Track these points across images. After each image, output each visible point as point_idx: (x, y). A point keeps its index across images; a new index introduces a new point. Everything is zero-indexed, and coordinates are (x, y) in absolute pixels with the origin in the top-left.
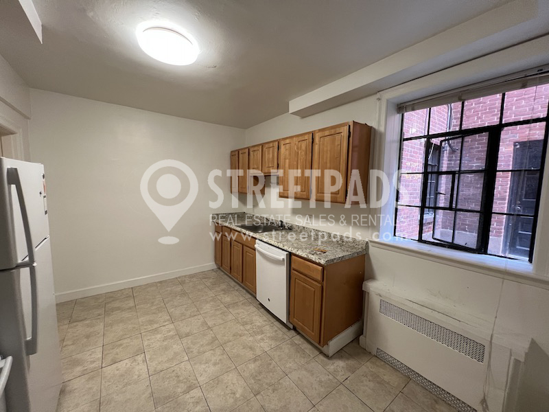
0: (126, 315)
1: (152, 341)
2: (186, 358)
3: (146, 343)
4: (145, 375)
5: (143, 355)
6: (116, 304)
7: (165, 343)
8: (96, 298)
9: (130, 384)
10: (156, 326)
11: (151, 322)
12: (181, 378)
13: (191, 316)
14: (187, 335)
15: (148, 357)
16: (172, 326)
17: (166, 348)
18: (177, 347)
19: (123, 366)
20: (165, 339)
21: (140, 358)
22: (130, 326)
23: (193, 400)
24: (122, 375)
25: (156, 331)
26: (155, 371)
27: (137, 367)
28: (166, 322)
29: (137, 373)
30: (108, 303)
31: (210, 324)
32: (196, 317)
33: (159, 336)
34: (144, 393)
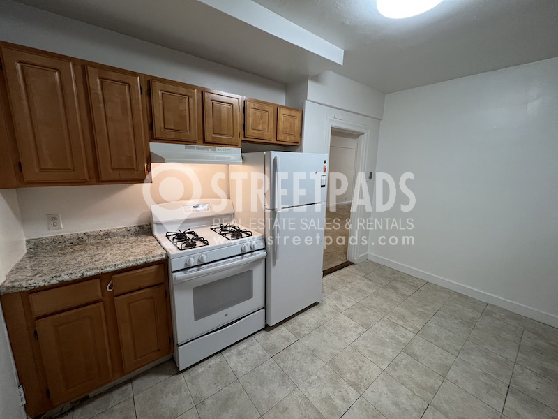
0: (394, 297)
1: (383, 329)
2: (384, 367)
3: (376, 326)
4: (348, 341)
5: (365, 330)
6: (399, 285)
7: (387, 340)
8: (394, 272)
9: (337, 336)
10: (400, 322)
11: (402, 317)
12: (360, 372)
13: (442, 347)
14: (413, 355)
15: (365, 334)
16: (411, 335)
17: (382, 343)
18: (389, 352)
19: (350, 323)
20: (392, 337)
21: (361, 329)
22: (385, 306)
23: (344, 393)
24: (341, 327)
25: (395, 325)
26: (356, 346)
27: (352, 332)
28: (412, 327)
29: (348, 335)
30: (396, 281)
31: (451, 374)
32: (445, 353)
33: (391, 331)
34: (334, 349)
